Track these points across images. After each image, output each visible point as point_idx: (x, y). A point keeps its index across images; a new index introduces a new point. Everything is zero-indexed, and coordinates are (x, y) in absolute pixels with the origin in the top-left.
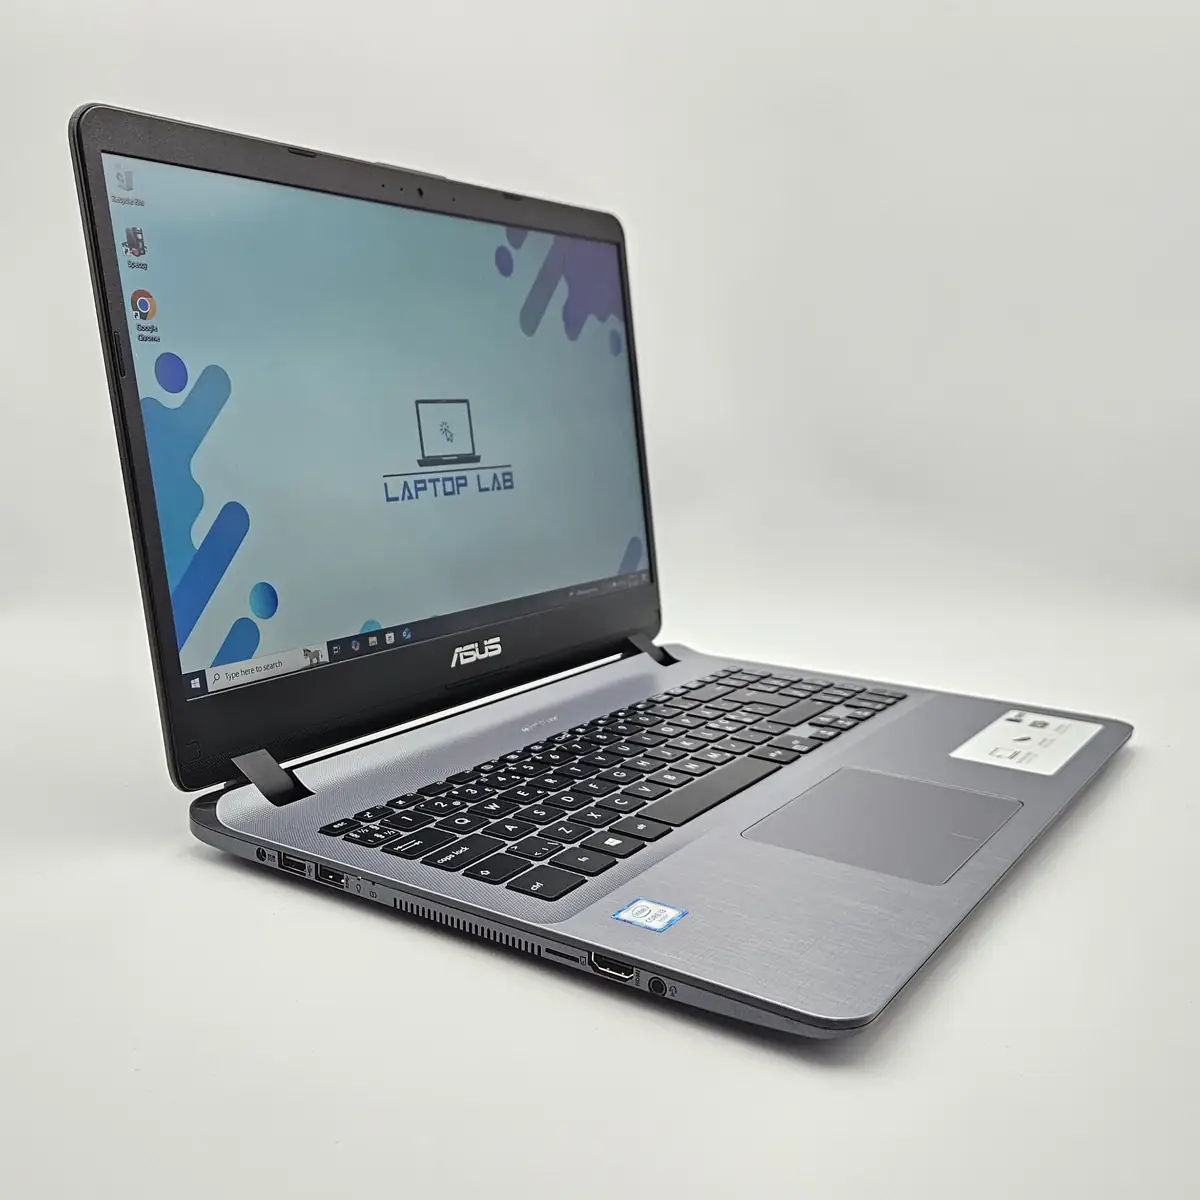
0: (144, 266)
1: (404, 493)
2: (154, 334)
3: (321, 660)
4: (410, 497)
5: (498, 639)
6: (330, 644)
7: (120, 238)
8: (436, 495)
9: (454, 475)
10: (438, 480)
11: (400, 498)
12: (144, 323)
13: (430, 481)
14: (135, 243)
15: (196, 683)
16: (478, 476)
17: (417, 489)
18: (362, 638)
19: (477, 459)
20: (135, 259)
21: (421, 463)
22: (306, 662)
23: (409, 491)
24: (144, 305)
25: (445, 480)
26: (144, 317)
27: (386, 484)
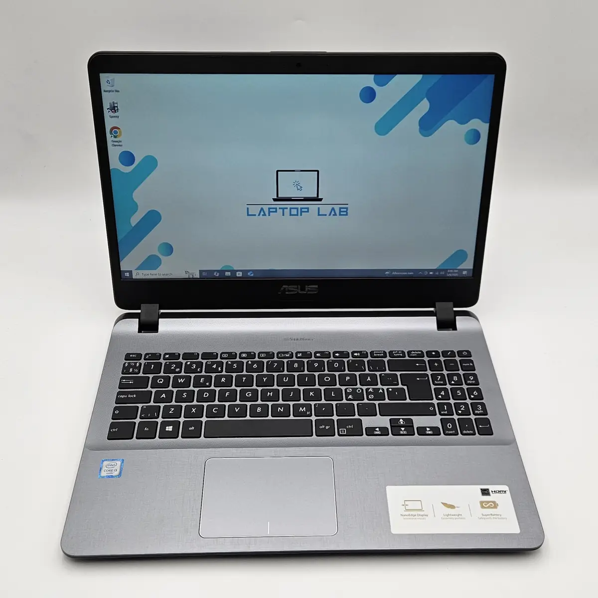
0: (118, 117)
1: (260, 212)
2: (120, 144)
3: (195, 277)
4: (264, 215)
5: (317, 286)
6: (201, 272)
7: (106, 105)
8: (283, 215)
9: (299, 207)
10: (287, 208)
11: (257, 215)
12: (115, 139)
13: (280, 208)
14: (114, 108)
15: (127, 274)
16: (319, 208)
17: (269, 212)
18: (222, 272)
19: (321, 200)
20: (112, 114)
21: (275, 200)
22: (186, 276)
23: (264, 212)
24: (116, 132)
25: (291, 208)
26: (115, 137)
27: (248, 208)
